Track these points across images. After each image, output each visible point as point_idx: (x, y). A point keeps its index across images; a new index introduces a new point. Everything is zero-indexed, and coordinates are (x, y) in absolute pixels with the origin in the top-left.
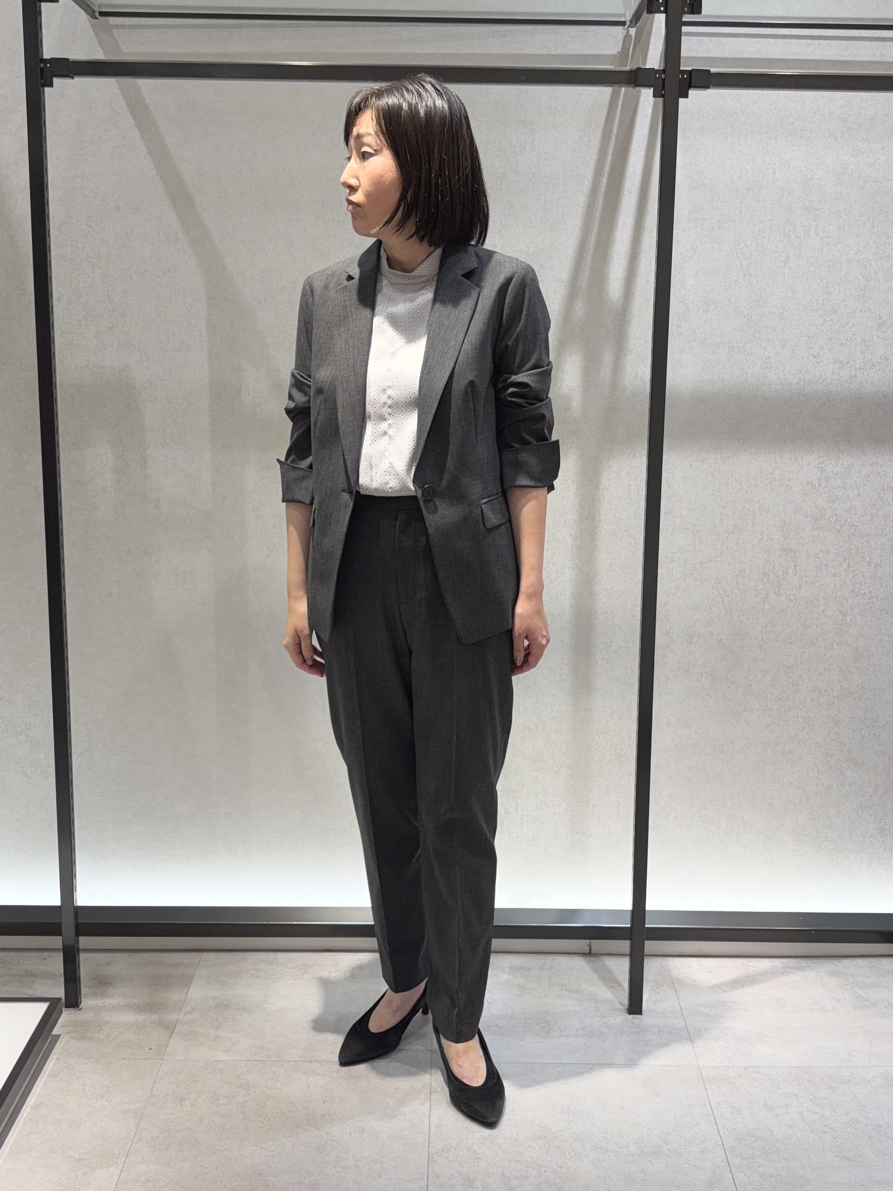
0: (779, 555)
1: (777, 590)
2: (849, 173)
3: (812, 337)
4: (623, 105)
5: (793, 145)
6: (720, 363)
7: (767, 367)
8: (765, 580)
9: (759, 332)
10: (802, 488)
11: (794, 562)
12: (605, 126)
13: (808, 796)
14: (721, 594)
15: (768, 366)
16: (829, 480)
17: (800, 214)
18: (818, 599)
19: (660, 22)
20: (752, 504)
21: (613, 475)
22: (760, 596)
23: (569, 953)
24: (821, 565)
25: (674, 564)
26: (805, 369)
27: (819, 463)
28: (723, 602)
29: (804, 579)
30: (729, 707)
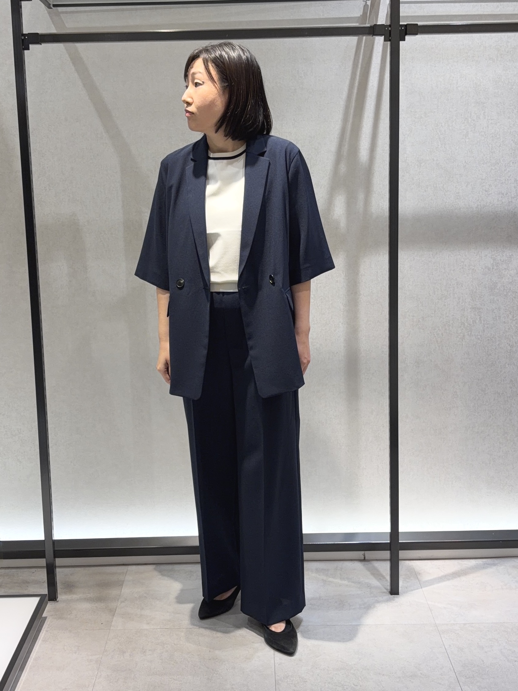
0: (470, 312)
1: (470, 333)
2: (503, 80)
3: (484, 179)
4: (365, 47)
5: (468, 66)
6: (429, 197)
9: (452, 178)
10: (482, 270)
11: (479, 315)
12: (355, 58)
13: (495, 458)
14: (435, 337)
15: (458, 197)
16: (498, 265)
17: (474, 107)
18: (496, 337)
20: (452, 281)
21: (366, 266)
22: (460, 337)
23: (351, 560)
24: (496, 317)
25: (406, 319)
26: (481, 199)
27: (492, 255)
28: (437, 341)
29: (486, 326)
30: (444, 405)
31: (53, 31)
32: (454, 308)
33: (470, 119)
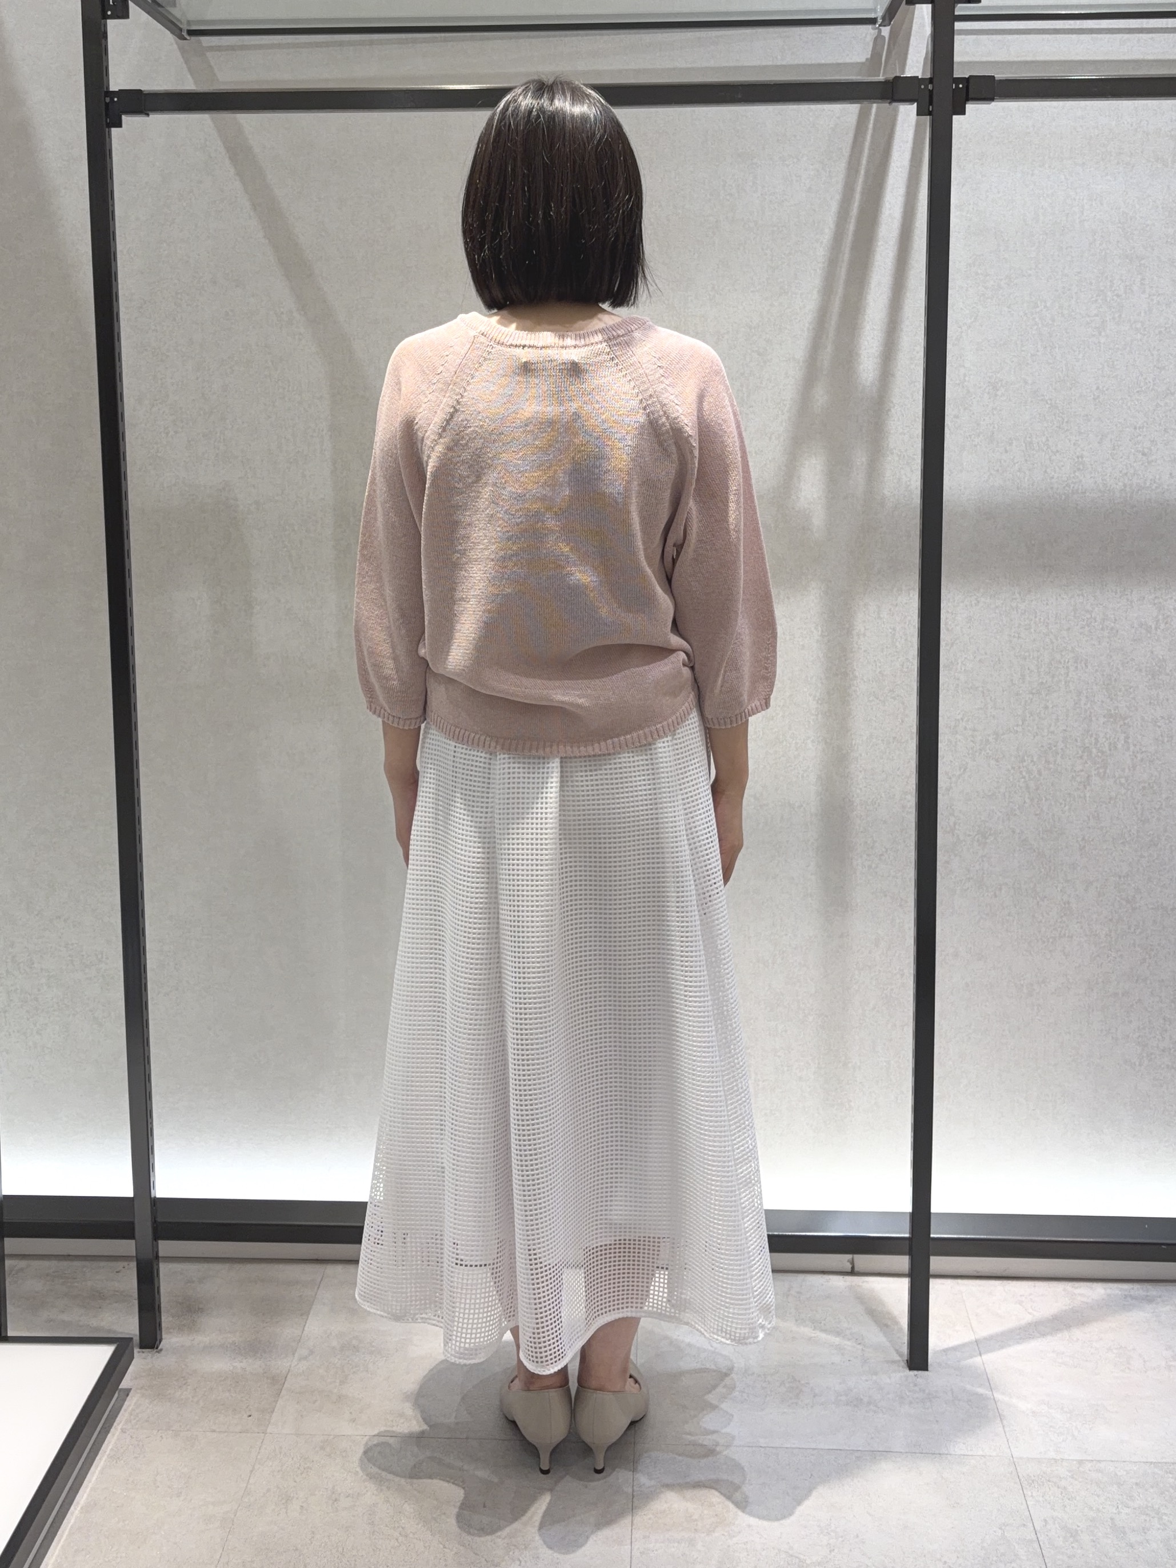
0: (1103, 723)
1: (1101, 771)
3: (1140, 428)
4: (874, 129)
5: (1107, 174)
6: (1015, 464)
7: (1079, 469)
8: (1085, 758)
9: (1067, 422)
10: (1133, 631)
11: (1124, 732)
12: (851, 156)
13: (1151, 1054)
14: (1024, 777)
15: (1081, 467)
17: (1119, 265)
18: (1160, 783)
19: (923, 18)
20: (1063, 654)
21: (870, 616)
22: (1078, 779)
23: (824, 1272)
24: (1162, 736)
25: (959, 737)
26: (1132, 471)
27: (1156, 597)
28: (1028, 787)
29: (1139, 756)
30: (1040, 932)
31: (189, 85)
32: (1067, 716)
33: (1109, 293)
